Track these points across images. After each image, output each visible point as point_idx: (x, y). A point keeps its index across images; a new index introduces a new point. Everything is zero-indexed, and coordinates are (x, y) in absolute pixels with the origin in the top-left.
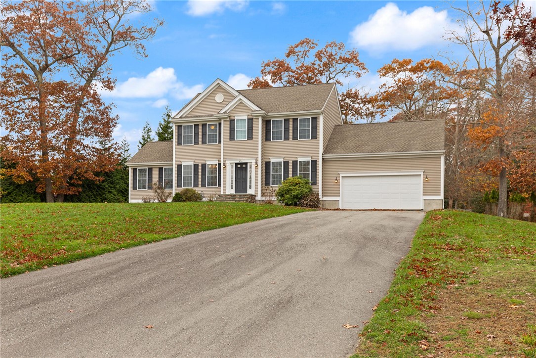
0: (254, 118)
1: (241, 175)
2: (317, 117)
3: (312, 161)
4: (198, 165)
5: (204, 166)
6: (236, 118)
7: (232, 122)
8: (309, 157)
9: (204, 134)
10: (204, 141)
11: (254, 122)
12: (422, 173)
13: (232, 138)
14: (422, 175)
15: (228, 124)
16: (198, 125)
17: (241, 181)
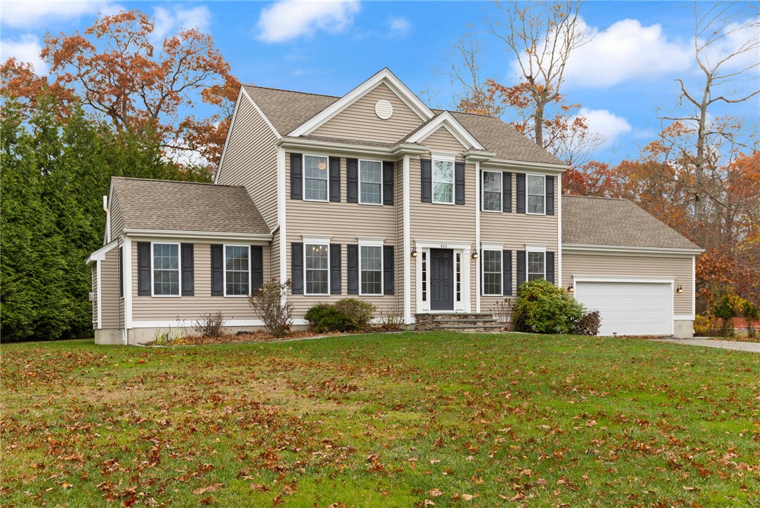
0: (467, 162)
1: (441, 273)
2: (553, 177)
3: (547, 252)
4: (339, 246)
5: (353, 249)
6: (434, 158)
7: (425, 165)
8: (543, 246)
9: (352, 182)
10: (353, 195)
11: (468, 170)
12: (672, 281)
13: (426, 196)
14: (673, 284)
15: (418, 166)
16: (338, 159)
17: (442, 287)
